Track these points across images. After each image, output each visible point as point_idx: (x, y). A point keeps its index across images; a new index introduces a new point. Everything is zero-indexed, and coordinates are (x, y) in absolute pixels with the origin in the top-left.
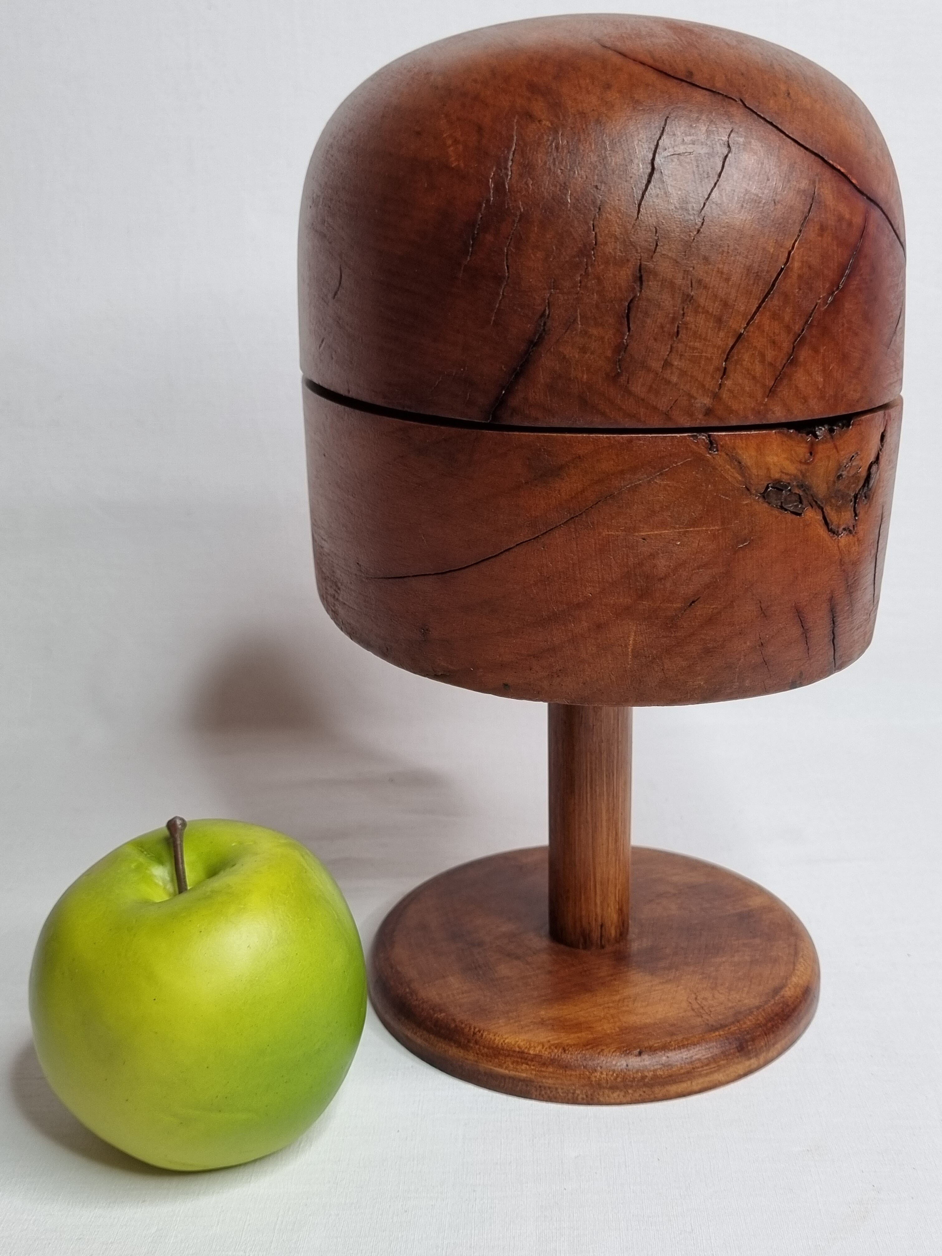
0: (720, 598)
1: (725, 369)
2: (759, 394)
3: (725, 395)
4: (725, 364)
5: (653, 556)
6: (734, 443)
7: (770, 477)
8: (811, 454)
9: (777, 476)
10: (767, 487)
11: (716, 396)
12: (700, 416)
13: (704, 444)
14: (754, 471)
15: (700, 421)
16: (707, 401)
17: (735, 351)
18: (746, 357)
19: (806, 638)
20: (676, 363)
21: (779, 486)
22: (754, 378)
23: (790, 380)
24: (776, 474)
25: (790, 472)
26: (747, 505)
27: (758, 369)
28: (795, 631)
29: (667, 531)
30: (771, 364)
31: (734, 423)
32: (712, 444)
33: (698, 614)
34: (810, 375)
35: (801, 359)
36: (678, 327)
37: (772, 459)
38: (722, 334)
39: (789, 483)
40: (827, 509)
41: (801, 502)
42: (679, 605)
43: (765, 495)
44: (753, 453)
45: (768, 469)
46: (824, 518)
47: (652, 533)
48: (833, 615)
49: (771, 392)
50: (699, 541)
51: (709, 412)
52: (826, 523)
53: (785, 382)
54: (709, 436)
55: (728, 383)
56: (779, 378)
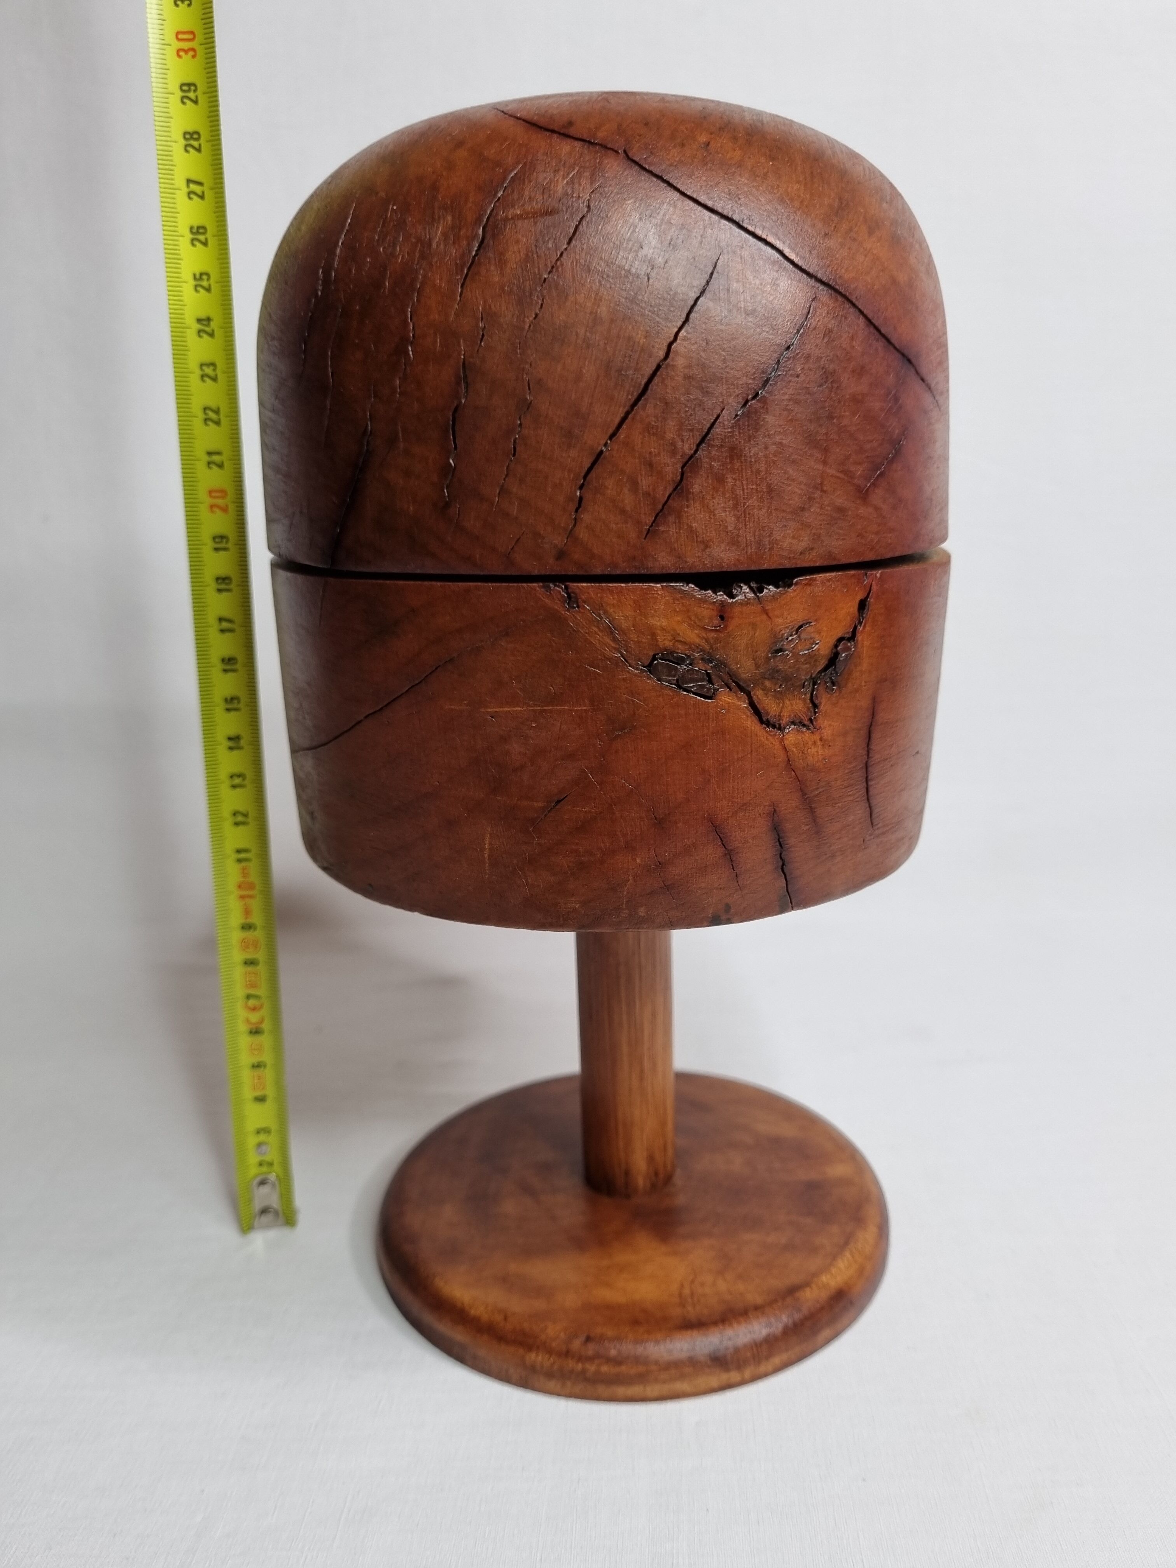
0: (595, 799)
1: (581, 499)
2: (633, 535)
3: (582, 533)
4: (580, 493)
5: (505, 739)
6: (601, 598)
7: (657, 645)
8: (722, 618)
9: (668, 644)
10: (654, 658)
11: (571, 534)
12: (551, 561)
13: (559, 597)
14: (634, 636)
15: (552, 566)
16: (559, 540)
17: (593, 474)
18: (610, 483)
19: (732, 861)
20: (514, 490)
21: (672, 658)
22: (623, 512)
23: (679, 517)
24: (665, 641)
25: (688, 640)
26: (624, 680)
27: (628, 500)
28: (711, 853)
29: (519, 709)
30: (647, 494)
31: (599, 571)
32: (571, 599)
33: (566, 817)
34: (712, 512)
35: (696, 488)
36: (515, 442)
37: (658, 622)
38: (573, 453)
39: (688, 657)
40: (758, 694)
41: (710, 681)
42: (540, 804)
43: (651, 667)
44: (630, 613)
45: (653, 635)
46: (752, 704)
47: (501, 709)
48: (778, 835)
49: (651, 532)
50: (561, 724)
51: (561, 555)
52: (757, 711)
53: (671, 519)
54: (567, 587)
55: (586, 517)
56: (661, 513)
